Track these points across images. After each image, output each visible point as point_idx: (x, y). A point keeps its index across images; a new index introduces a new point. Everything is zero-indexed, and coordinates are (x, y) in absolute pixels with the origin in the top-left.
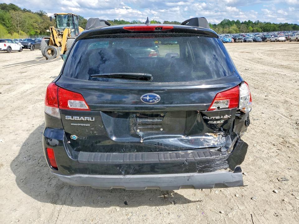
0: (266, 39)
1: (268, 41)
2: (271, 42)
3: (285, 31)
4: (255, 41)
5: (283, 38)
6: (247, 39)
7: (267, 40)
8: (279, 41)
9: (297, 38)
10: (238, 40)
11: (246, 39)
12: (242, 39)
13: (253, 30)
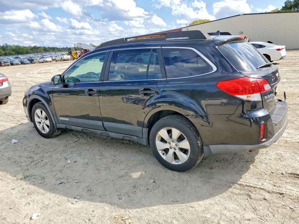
0: (33, 60)
1: (36, 62)
2: (40, 63)
3: (38, 53)
4: (22, 63)
5: (50, 59)
6: (14, 62)
7: (34, 62)
8: (47, 62)
9: (62, 58)
10: (4, 63)
11: (12, 62)
12: (8, 62)
13: (6, 53)
